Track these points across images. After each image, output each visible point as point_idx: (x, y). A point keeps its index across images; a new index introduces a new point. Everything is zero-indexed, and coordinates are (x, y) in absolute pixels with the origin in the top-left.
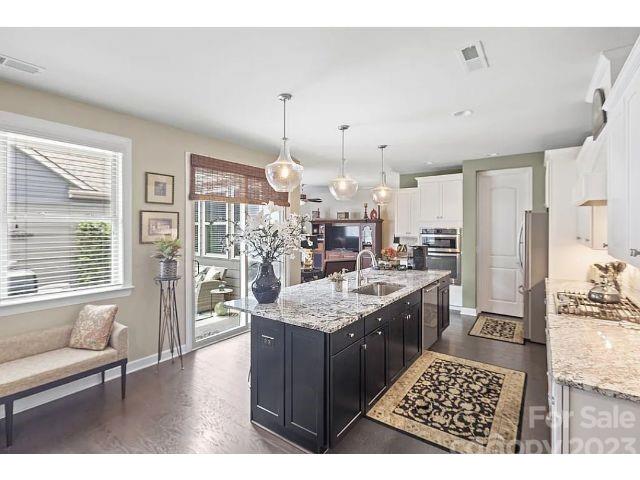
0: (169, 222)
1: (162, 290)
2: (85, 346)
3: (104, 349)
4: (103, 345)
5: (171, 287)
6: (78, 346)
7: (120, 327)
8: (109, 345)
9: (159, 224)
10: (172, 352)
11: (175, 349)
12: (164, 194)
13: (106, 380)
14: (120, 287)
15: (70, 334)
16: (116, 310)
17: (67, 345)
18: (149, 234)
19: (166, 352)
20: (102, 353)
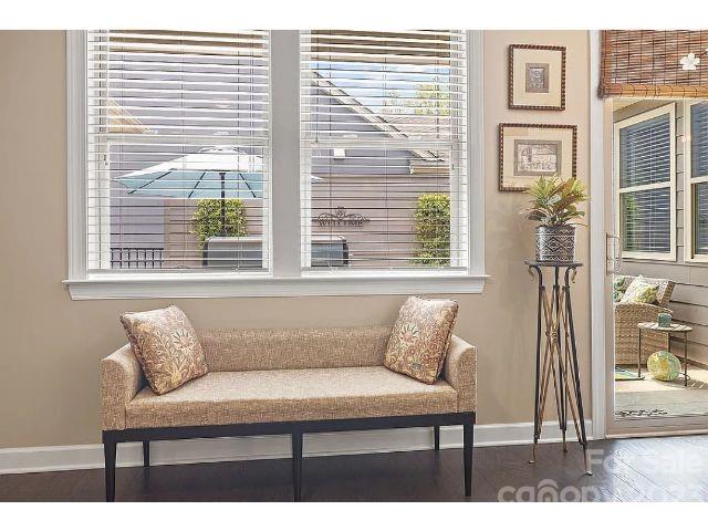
0: (556, 147)
1: (542, 289)
2: (405, 370)
3: (434, 383)
4: (433, 373)
5: (562, 283)
6: (396, 366)
7: (461, 346)
8: (443, 377)
9: (534, 151)
10: (563, 427)
11: (570, 423)
12: (545, 88)
13: (441, 446)
14: (464, 274)
15: (385, 344)
16: (455, 310)
17: (381, 363)
18: (516, 173)
19: (549, 424)
20: (431, 389)
